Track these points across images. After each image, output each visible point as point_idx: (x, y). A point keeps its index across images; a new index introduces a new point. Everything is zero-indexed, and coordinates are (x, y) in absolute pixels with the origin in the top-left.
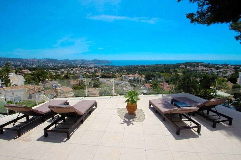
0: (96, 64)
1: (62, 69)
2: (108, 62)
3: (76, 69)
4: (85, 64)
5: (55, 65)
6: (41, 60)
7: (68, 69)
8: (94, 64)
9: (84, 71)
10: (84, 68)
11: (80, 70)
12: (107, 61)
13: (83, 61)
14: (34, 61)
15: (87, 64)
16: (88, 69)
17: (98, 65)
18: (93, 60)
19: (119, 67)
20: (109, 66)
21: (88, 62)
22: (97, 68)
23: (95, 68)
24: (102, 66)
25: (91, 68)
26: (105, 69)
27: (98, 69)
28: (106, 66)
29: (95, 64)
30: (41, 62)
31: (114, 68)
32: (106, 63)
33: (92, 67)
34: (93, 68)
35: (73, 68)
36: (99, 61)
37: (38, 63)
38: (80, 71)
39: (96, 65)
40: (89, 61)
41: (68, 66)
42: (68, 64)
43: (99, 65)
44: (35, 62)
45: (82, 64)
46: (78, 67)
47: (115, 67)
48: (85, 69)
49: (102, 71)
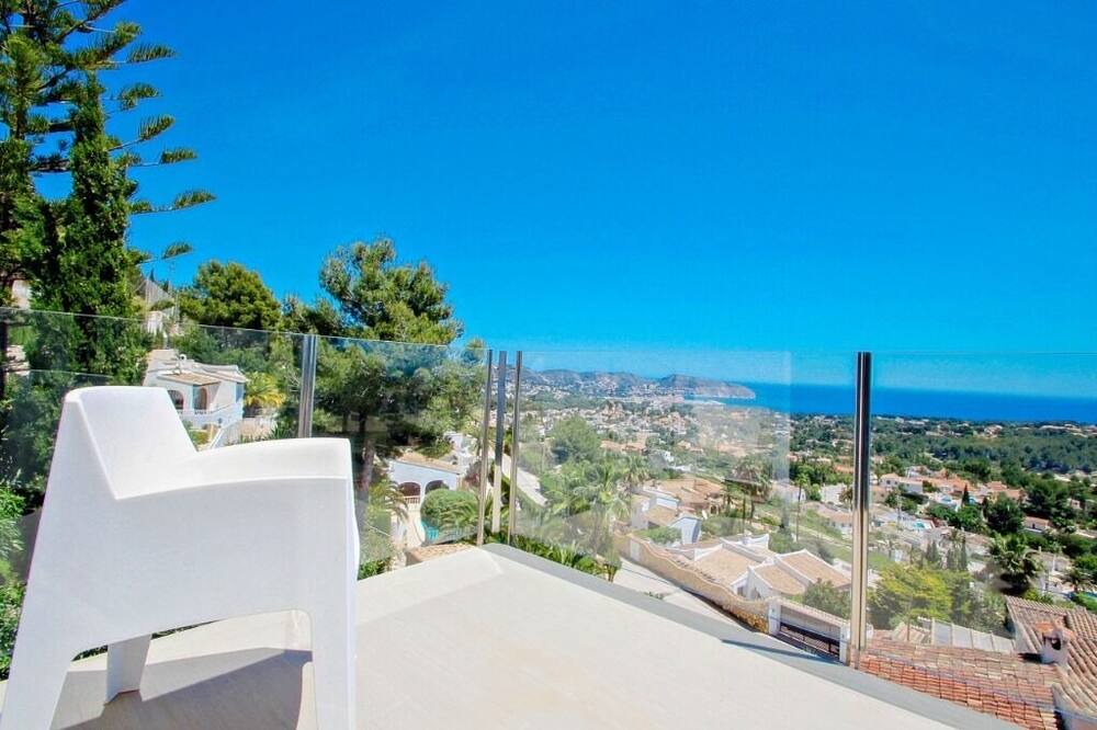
3: (606, 411)
4: (631, 392)
7: (577, 409)
9: (642, 427)
10: (635, 410)
11: (622, 420)
13: (626, 381)
15: (642, 393)
16: (654, 415)
21: (645, 387)
23: (682, 415)
25: (666, 413)
31: (774, 425)
33: (670, 411)
34: (676, 414)
36: (693, 384)
45: (619, 392)
48: (640, 416)
49: (720, 431)
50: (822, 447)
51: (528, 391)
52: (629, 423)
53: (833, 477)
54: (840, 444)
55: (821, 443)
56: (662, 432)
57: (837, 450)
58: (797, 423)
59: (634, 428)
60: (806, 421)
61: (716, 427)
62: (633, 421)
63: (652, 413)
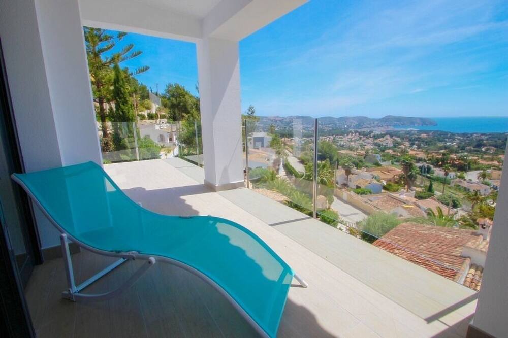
0: (390, 125)
1: (323, 137)
2: (423, 121)
3: (349, 136)
4: (364, 126)
5: (307, 128)
6: (286, 119)
7: (334, 136)
8: (386, 127)
9: (368, 143)
10: (365, 135)
11: (358, 140)
12: (421, 119)
13: (361, 121)
14: (276, 121)
15: (370, 126)
16: (375, 137)
17: (396, 129)
18: (383, 118)
19: (464, 135)
20: (431, 131)
21: (372, 123)
22: (398, 137)
23: (391, 136)
24: (409, 133)
25: (382, 136)
26: (418, 139)
27: (399, 140)
28: (420, 132)
29: (389, 127)
30: (286, 122)
31: (447, 140)
32: (419, 124)
33: (385, 135)
34: (388, 136)
35: (343, 134)
36: (400, 120)
37: (282, 123)
38: (358, 142)
39: (391, 128)
40: (374, 120)
41: (330, 130)
42: (330, 126)
43: (399, 129)
44: (278, 122)
45: (357, 126)
46: (352, 133)
47: (449, 135)
48: (368, 138)
49: (412, 144)
50: (476, 151)
51: (311, 128)
52: (361, 141)
53: (475, 166)
54: (488, 149)
55: (476, 149)
56: (379, 145)
57: (485, 153)
58: (462, 138)
59: (364, 144)
60: (469, 137)
61: (411, 143)
62: (364, 140)
63: (374, 136)
